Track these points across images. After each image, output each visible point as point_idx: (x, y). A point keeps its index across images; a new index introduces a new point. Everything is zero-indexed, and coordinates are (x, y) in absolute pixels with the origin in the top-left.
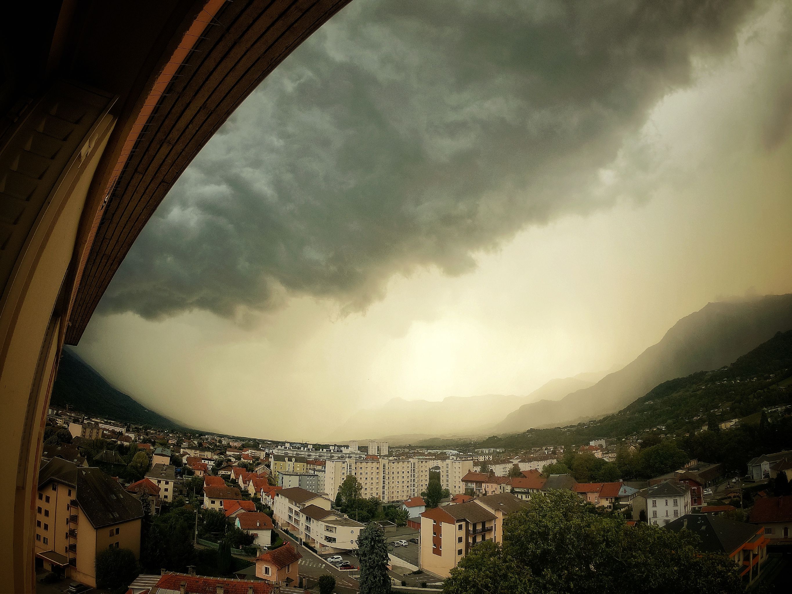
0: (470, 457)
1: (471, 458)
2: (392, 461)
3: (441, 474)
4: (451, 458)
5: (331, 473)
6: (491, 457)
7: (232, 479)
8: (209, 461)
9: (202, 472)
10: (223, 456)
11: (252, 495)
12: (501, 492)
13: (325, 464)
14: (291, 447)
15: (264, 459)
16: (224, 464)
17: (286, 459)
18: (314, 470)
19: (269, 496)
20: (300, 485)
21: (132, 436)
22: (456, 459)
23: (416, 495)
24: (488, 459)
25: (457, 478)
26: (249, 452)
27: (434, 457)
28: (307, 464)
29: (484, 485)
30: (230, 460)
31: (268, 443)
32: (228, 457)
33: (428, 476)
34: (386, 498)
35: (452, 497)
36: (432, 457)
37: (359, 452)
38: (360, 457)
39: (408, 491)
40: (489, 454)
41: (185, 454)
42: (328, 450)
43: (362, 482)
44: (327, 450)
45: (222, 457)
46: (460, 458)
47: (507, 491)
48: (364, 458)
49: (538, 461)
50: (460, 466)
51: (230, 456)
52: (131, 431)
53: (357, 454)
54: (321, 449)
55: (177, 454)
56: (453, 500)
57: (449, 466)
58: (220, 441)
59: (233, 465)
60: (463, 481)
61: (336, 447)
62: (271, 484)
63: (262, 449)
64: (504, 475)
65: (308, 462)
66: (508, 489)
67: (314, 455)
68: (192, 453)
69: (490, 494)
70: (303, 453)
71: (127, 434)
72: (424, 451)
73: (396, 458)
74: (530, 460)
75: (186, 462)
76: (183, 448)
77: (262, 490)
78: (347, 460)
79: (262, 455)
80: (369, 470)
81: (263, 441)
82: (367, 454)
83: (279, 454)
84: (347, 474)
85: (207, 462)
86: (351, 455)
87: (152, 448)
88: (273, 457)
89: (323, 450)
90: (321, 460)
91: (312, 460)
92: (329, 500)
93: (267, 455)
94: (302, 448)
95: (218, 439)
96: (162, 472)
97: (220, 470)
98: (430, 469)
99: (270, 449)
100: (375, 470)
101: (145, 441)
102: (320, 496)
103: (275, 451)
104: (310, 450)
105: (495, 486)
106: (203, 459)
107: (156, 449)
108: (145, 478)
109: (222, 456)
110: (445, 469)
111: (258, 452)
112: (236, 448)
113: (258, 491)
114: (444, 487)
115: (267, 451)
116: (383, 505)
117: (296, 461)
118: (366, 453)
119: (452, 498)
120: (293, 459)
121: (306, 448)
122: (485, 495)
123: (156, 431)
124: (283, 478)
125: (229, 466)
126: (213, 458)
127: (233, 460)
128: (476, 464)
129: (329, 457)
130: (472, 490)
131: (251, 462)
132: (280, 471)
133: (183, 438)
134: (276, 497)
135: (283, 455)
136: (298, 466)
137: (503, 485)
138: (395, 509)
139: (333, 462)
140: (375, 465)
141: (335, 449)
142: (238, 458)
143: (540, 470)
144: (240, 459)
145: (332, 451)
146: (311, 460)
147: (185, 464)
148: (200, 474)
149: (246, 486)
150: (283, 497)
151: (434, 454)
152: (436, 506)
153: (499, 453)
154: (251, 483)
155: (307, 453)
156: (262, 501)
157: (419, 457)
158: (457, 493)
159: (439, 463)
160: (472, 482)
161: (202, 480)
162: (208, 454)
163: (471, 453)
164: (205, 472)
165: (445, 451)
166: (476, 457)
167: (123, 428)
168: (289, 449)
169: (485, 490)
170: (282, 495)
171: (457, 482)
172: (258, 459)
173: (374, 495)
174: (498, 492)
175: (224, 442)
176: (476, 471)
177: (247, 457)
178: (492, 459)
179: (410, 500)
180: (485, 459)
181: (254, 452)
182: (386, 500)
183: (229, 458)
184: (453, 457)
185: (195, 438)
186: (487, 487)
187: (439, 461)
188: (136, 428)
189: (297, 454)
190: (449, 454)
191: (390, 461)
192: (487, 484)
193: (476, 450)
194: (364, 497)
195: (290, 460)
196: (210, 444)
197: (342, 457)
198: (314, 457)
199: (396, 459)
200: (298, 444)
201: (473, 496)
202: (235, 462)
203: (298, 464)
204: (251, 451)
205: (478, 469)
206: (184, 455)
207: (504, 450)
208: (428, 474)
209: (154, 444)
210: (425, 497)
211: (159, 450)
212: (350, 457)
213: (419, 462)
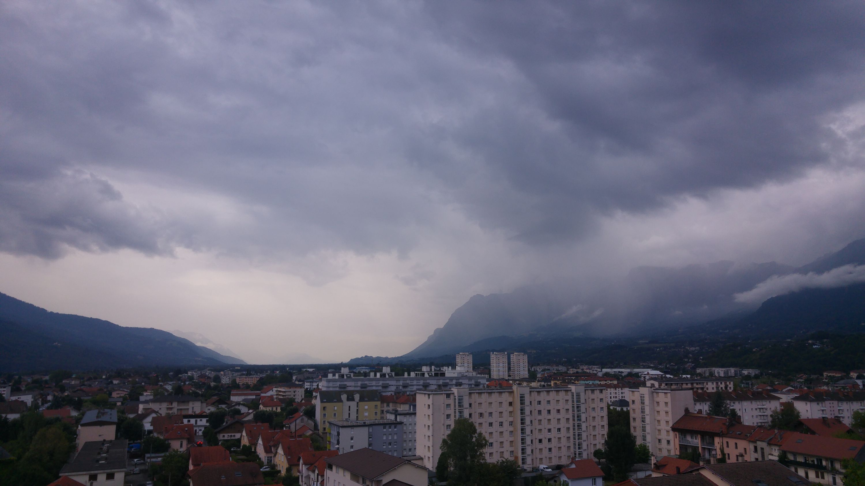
0: (687, 384)
1: (689, 386)
2: (536, 390)
3: (632, 415)
4: (648, 384)
5: (427, 416)
6: (731, 385)
7: (244, 446)
8: (198, 420)
9: (185, 442)
10: (224, 406)
11: (283, 473)
12: (757, 459)
13: (414, 400)
14: (352, 374)
15: (303, 401)
16: (228, 421)
17: (344, 397)
18: (396, 413)
19: (314, 472)
20: (370, 445)
21: (28, 399)
22: (660, 387)
23: (585, 456)
24: (724, 388)
25: (663, 423)
26: (272, 392)
27: (615, 382)
28: (383, 402)
29: (717, 440)
30: (238, 412)
31: (308, 371)
32: (234, 406)
33: (606, 419)
34: (529, 460)
35: (653, 461)
36: (611, 382)
37: (474, 374)
38: (477, 384)
39: (569, 447)
40: (727, 378)
41: (147, 413)
42: (419, 374)
43: (484, 430)
44: (416, 374)
45: (222, 408)
46: (666, 384)
47: (771, 457)
48: (485, 385)
49: (840, 400)
50: (668, 399)
51: (238, 404)
52: (23, 389)
53: (470, 378)
54: (406, 374)
55: (132, 416)
56: (658, 467)
57: (647, 401)
58: (217, 379)
59: (245, 419)
60: (674, 429)
61: (433, 367)
62: (318, 448)
63: (297, 383)
64: (761, 423)
65: (384, 400)
66: (774, 454)
67: (394, 385)
68: (162, 409)
69: (733, 460)
70: (374, 383)
71: (13, 398)
72: (596, 370)
73: (543, 383)
74: (819, 398)
75: (151, 428)
76: (143, 403)
77: (301, 462)
78: (455, 390)
79: (299, 395)
80: (494, 408)
81: (299, 369)
82: (490, 377)
83: (331, 389)
84: (455, 416)
85: (193, 421)
86: (460, 381)
87: (74, 414)
88: (318, 397)
89: (409, 375)
90: (408, 393)
91: (391, 394)
92: (424, 468)
93: (309, 394)
94: (372, 374)
95: (213, 374)
96: (99, 457)
97: (219, 432)
98: (608, 406)
99: (312, 382)
100: (506, 408)
101: (57, 404)
102: (409, 462)
103: (323, 385)
104: (387, 376)
105: (742, 444)
106: (186, 417)
107: (83, 414)
108: (60, 477)
109: (222, 405)
110: (637, 406)
111: (290, 390)
112: (247, 387)
113: (293, 464)
114: (639, 442)
115: (307, 385)
116: (524, 475)
117: (362, 399)
118: (487, 376)
119: (655, 464)
120: (357, 397)
121: (378, 375)
122: (722, 460)
123: (83, 378)
124: (338, 434)
125: (237, 422)
126: (205, 412)
127: (244, 410)
128: (699, 397)
129: (421, 387)
130: (695, 448)
131: (279, 410)
132: (332, 420)
133: (143, 384)
134: (328, 473)
135: (337, 389)
136: (366, 407)
137: (760, 444)
138: (547, 483)
139: (429, 395)
140: (506, 398)
141: (431, 370)
142: (253, 405)
143: (848, 421)
144: (258, 408)
145: (426, 375)
146: (389, 394)
147: (150, 432)
148: (181, 446)
149: (271, 457)
150: (341, 471)
151: (616, 376)
152: (625, 478)
153: (748, 377)
154: (280, 451)
155: (381, 383)
156: (302, 481)
157: (587, 382)
158: (665, 453)
159: (627, 394)
160: (693, 433)
161: (185, 458)
162: (196, 407)
163: (689, 376)
164: (190, 440)
165: (636, 370)
166: (700, 383)
167: (4, 387)
168: (349, 377)
169: (722, 451)
170: (338, 466)
171: (664, 433)
172: (291, 401)
173: (507, 456)
174: (751, 457)
175: (225, 380)
176: (700, 411)
177: (270, 401)
178: (732, 389)
179: (573, 466)
180: (717, 388)
181: (284, 390)
182: (528, 467)
183: (237, 407)
184: (652, 382)
185: (166, 378)
186: (725, 445)
187: (626, 390)
188: (35, 382)
189: (363, 386)
190: (644, 377)
191: (533, 390)
192: (725, 440)
193: (699, 371)
194: (489, 460)
195: (350, 398)
196: (198, 386)
197: (445, 385)
198: (393, 388)
199: (544, 386)
200: (364, 367)
201: (699, 463)
202: (249, 414)
203: (366, 406)
204: (276, 389)
205: (705, 407)
206: (144, 416)
207: (757, 372)
208: (605, 413)
209: (78, 405)
210: (602, 460)
211: (91, 415)
212: (459, 384)
213: (587, 391)
